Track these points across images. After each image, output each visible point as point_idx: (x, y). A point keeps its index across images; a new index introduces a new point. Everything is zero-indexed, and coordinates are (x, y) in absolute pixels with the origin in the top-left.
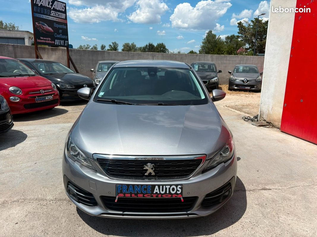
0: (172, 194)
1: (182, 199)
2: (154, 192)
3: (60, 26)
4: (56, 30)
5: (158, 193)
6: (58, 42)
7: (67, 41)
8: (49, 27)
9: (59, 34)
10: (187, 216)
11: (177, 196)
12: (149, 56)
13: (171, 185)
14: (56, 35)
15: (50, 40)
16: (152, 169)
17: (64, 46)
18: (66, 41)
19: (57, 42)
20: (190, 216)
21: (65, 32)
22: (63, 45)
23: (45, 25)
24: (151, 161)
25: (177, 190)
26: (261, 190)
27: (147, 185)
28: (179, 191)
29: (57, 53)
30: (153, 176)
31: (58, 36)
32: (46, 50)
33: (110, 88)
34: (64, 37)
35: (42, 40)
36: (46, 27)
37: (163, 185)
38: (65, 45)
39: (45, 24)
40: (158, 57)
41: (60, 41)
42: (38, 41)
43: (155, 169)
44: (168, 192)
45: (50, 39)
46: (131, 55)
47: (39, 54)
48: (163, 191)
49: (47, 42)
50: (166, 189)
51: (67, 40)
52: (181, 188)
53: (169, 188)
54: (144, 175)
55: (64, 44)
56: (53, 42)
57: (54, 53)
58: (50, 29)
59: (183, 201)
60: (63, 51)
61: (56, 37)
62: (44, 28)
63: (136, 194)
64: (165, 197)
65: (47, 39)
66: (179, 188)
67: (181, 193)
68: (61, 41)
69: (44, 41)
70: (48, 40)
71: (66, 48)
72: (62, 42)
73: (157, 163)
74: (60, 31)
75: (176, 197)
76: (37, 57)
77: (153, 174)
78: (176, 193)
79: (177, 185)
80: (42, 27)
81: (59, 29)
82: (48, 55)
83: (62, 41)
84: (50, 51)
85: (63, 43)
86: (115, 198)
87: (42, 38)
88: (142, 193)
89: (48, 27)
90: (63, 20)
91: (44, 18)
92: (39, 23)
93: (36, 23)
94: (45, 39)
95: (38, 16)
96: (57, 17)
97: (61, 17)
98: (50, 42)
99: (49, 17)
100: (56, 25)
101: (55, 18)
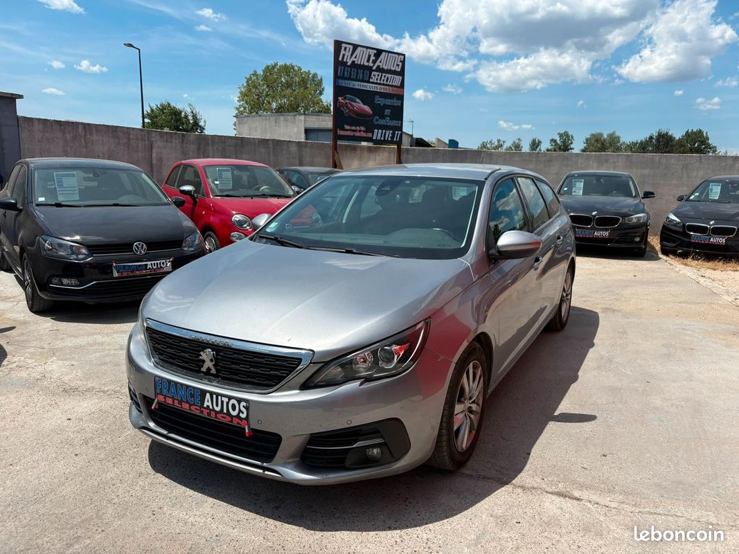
0: (232, 416)
1: (247, 431)
2: (205, 406)
3: (388, 102)
4: (379, 111)
5: (211, 407)
6: (379, 135)
7: (400, 132)
8: (365, 104)
9: (383, 117)
10: (261, 471)
11: (239, 422)
12: (591, 162)
13: (230, 398)
14: (377, 120)
15: (364, 132)
16: (212, 360)
17: (392, 142)
18: (396, 132)
19: (378, 134)
20: (266, 472)
21: (398, 113)
22: (390, 139)
23: (356, 102)
24: (214, 347)
25: (240, 411)
26: (550, 493)
27: (194, 388)
28: (243, 413)
29: (377, 157)
30: (213, 375)
31: (382, 122)
32: (358, 152)
34: (393, 123)
35: (348, 130)
36: (359, 105)
37: (218, 395)
38: (395, 140)
39: (358, 100)
40: (615, 162)
41: (384, 131)
42: (338, 134)
43: (216, 361)
44: (225, 411)
45: (363, 128)
46: (544, 159)
47: (338, 158)
48: (217, 406)
49: (357, 134)
50: (222, 402)
51: (400, 128)
52: (247, 408)
53: (228, 403)
54: (200, 372)
55: (393, 137)
56: (370, 135)
57: (372, 156)
58: (367, 108)
59: (247, 435)
60: (390, 153)
61: (376, 123)
62: (353, 106)
63: (180, 402)
64: (220, 418)
65: (358, 128)
66: (244, 406)
67: (247, 418)
68: (385, 133)
69: (352, 134)
70: (360, 131)
71: (396, 147)
72: (389, 133)
73: (221, 351)
74: (387, 112)
75: (238, 423)
76: (335, 166)
77: (213, 371)
78: (238, 416)
79: (239, 400)
80: (351, 105)
81: (386, 107)
82: (360, 160)
84: (366, 152)
85: (390, 135)
86: (154, 400)
87: (347, 127)
88: (187, 402)
89: (361, 105)
90: (395, 89)
91: (357, 87)
92: (345, 98)
93: (340, 98)
94: (353, 128)
95: (344, 85)
96: (383, 84)
97: (391, 84)
98: (364, 134)
99: (366, 84)
100: (378, 100)
101: (379, 86)
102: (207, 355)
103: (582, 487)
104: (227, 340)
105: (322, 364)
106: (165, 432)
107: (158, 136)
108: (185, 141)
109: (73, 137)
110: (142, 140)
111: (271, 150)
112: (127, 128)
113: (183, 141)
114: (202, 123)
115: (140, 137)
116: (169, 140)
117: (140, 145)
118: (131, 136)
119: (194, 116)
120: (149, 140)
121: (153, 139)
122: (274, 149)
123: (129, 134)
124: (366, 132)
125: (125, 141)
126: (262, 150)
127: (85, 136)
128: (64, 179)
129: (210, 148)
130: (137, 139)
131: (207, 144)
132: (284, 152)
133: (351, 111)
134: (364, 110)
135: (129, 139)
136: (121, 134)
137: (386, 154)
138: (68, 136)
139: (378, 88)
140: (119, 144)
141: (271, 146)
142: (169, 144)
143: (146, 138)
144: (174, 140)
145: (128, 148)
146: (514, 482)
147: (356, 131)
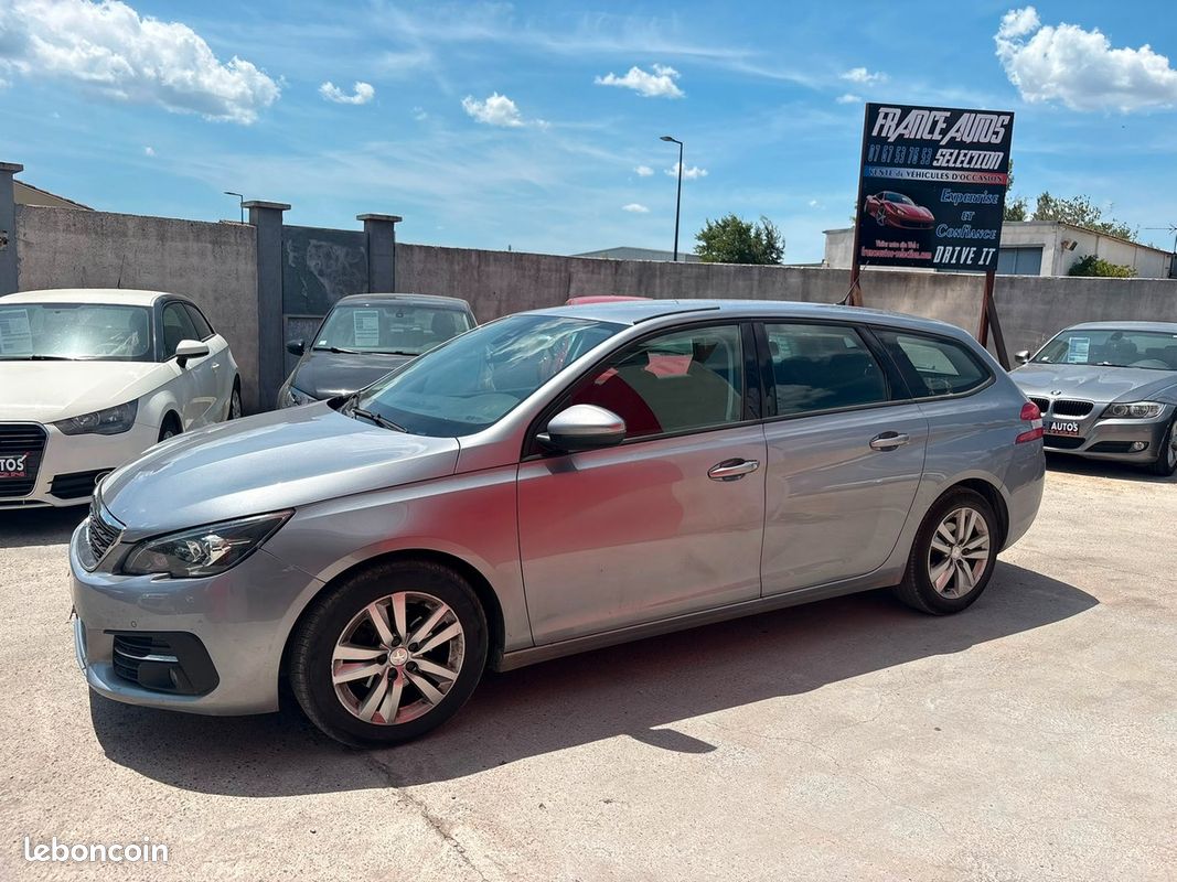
3: (970, 198)
4: (948, 214)
6: (947, 255)
7: (993, 249)
8: (918, 203)
9: (958, 224)
14: (943, 230)
15: (915, 250)
17: (974, 267)
18: (985, 250)
19: (943, 254)
21: (990, 217)
22: (969, 262)
23: (902, 202)
29: (949, 293)
31: (953, 233)
32: (913, 284)
34: (980, 234)
35: (883, 249)
36: (908, 206)
38: (981, 262)
39: (905, 199)
41: (958, 249)
42: (863, 255)
45: (912, 245)
47: (858, 294)
49: (901, 255)
55: (976, 259)
56: (927, 256)
57: (939, 291)
58: (923, 211)
60: (976, 286)
61: (940, 236)
62: (895, 209)
65: (903, 245)
68: (960, 253)
69: (890, 254)
70: (907, 250)
71: (983, 275)
72: (967, 254)
74: (967, 215)
80: (891, 207)
81: (964, 207)
82: (916, 298)
83: (966, 250)
84: (927, 285)
85: (971, 255)
87: (880, 243)
89: (913, 206)
90: (987, 175)
91: (906, 177)
92: (880, 197)
93: (870, 197)
94: (894, 245)
95: (878, 175)
96: (962, 169)
97: (978, 166)
98: (916, 256)
99: (925, 171)
100: (948, 197)
101: (950, 173)
107: (581, 265)
108: (620, 272)
109: (463, 269)
110: (556, 271)
111: (756, 283)
112: (538, 255)
113: (616, 272)
114: (779, 245)
115: (554, 267)
116: (596, 271)
117: (553, 278)
118: (542, 267)
119: (769, 234)
120: (566, 270)
121: (572, 270)
122: (760, 281)
123: (539, 262)
124: (919, 250)
125: (533, 272)
126: (740, 283)
127: (479, 267)
129: (658, 281)
130: (550, 270)
131: (653, 276)
132: (778, 285)
133: (889, 216)
134: (917, 215)
135: (538, 270)
136: (527, 264)
137: (967, 288)
138: (457, 268)
139: (950, 176)
140: (524, 276)
141: (756, 277)
142: (596, 276)
143: (563, 268)
144: (603, 269)
145: (536, 281)
147: (899, 249)
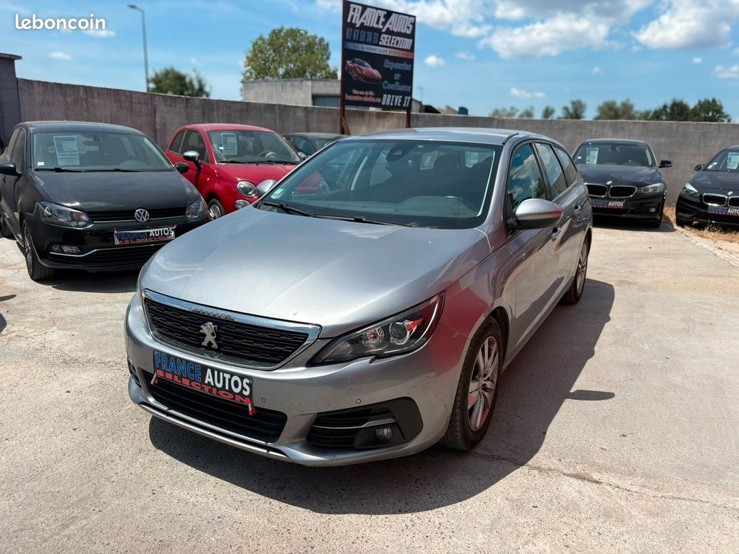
0: (234, 394)
1: (250, 409)
2: (206, 382)
3: (398, 66)
4: (388, 75)
5: (212, 384)
6: (389, 100)
7: (409, 98)
8: (374, 68)
9: (392, 81)
10: (265, 451)
11: (243, 400)
12: (606, 130)
13: (232, 374)
14: (386, 85)
15: (373, 97)
16: (213, 335)
17: (401, 108)
18: (406, 97)
19: (387, 100)
20: (271, 453)
21: (407, 78)
22: (399, 105)
23: (364, 66)
24: (216, 320)
25: (243, 388)
26: (567, 475)
27: (195, 363)
28: (246, 390)
29: (386, 123)
30: (214, 349)
31: (391, 87)
32: (367, 118)
33: (352, 189)
34: (404, 88)
35: (356, 95)
36: (369, 69)
37: (219, 371)
38: (404, 105)
39: (367, 64)
40: (630, 130)
41: (394, 96)
42: (346, 99)
43: (218, 335)
44: (227, 388)
45: (371, 93)
46: (556, 127)
47: (347, 125)
48: (219, 382)
49: (366, 99)
50: (224, 378)
51: (410, 94)
52: (250, 385)
53: (230, 380)
54: (200, 346)
55: (402, 103)
56: (378, 100)
58: (376, 72)
59: (251, 414)
60: (399, 119)
61: (385, 88)
62: (362, 70)
63: (180, 378)
64: (222, 395)
65: (367, 93)
66: (247, 383)
67: (250, 396)
68: (395, 98)
69: (360, 99)
70: (369, 96)
71: (405, 113)
72: (398, 99)
73: (223, 325)
74: (397, 76)
75: (241, 401)
76: (343, 132)
77: (215, 346)
78: (241, 394)
79: (242, 377)
80: (360, 69)
81: (396, 71)
83: (397, 97)
84: (374, 117)
85: (400, 101)
86: (153, 375)
87: (355, 92)
88: (187, 378)
89: (371, 69)
90: (405, 52)
91: (366, 50)
92: (354, 62)
93: (348, 62)
94: (362, 93)
95: (352, 48)
96: (393, 48)
97: (401, 47)
98: (373, 100)
99: (375, 47)
100: (388, 65)
101: (388, 49)
102: (208, 329)
103: (601, 469)
104: (230, 313)
105: (330, 340)
106: (165, 408)
107: (162, 100)
108: (189, 105)
109: (74, 101)
110: (145, 104)
111: (278, 115)
112: (130, 92)
113: (187, 106)
114: (207, 89)
115: (142, 101)
116: (173, 105)
117: (143, 109)
118: (134, 100)
119: (200, 82)
120: (152, 104)
121: (156, 103)
122: (280, 114)
123: (131, 98)
124: (374, 97)
125: (127, 104)
126: (268, 115)
127: (86, 99)
128: (64, 143)
129: (215, 113)
130: (140, 103)
131: (212, 109)
132: (291, 117)
133: (359, 74)
134: (373, 75)
135: (131, 103)
136: (123, 98)
137: (395, 120)
138: (69, 100)
139: (388, 52)
140: (121, 107)
141: (278, 111)
142: (172, 108)
143: (149, 102)
144: (178, 106)
145: (131, 112)
146: (530, 463)
147: (364, 96)
